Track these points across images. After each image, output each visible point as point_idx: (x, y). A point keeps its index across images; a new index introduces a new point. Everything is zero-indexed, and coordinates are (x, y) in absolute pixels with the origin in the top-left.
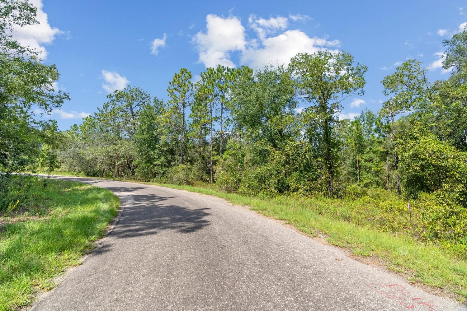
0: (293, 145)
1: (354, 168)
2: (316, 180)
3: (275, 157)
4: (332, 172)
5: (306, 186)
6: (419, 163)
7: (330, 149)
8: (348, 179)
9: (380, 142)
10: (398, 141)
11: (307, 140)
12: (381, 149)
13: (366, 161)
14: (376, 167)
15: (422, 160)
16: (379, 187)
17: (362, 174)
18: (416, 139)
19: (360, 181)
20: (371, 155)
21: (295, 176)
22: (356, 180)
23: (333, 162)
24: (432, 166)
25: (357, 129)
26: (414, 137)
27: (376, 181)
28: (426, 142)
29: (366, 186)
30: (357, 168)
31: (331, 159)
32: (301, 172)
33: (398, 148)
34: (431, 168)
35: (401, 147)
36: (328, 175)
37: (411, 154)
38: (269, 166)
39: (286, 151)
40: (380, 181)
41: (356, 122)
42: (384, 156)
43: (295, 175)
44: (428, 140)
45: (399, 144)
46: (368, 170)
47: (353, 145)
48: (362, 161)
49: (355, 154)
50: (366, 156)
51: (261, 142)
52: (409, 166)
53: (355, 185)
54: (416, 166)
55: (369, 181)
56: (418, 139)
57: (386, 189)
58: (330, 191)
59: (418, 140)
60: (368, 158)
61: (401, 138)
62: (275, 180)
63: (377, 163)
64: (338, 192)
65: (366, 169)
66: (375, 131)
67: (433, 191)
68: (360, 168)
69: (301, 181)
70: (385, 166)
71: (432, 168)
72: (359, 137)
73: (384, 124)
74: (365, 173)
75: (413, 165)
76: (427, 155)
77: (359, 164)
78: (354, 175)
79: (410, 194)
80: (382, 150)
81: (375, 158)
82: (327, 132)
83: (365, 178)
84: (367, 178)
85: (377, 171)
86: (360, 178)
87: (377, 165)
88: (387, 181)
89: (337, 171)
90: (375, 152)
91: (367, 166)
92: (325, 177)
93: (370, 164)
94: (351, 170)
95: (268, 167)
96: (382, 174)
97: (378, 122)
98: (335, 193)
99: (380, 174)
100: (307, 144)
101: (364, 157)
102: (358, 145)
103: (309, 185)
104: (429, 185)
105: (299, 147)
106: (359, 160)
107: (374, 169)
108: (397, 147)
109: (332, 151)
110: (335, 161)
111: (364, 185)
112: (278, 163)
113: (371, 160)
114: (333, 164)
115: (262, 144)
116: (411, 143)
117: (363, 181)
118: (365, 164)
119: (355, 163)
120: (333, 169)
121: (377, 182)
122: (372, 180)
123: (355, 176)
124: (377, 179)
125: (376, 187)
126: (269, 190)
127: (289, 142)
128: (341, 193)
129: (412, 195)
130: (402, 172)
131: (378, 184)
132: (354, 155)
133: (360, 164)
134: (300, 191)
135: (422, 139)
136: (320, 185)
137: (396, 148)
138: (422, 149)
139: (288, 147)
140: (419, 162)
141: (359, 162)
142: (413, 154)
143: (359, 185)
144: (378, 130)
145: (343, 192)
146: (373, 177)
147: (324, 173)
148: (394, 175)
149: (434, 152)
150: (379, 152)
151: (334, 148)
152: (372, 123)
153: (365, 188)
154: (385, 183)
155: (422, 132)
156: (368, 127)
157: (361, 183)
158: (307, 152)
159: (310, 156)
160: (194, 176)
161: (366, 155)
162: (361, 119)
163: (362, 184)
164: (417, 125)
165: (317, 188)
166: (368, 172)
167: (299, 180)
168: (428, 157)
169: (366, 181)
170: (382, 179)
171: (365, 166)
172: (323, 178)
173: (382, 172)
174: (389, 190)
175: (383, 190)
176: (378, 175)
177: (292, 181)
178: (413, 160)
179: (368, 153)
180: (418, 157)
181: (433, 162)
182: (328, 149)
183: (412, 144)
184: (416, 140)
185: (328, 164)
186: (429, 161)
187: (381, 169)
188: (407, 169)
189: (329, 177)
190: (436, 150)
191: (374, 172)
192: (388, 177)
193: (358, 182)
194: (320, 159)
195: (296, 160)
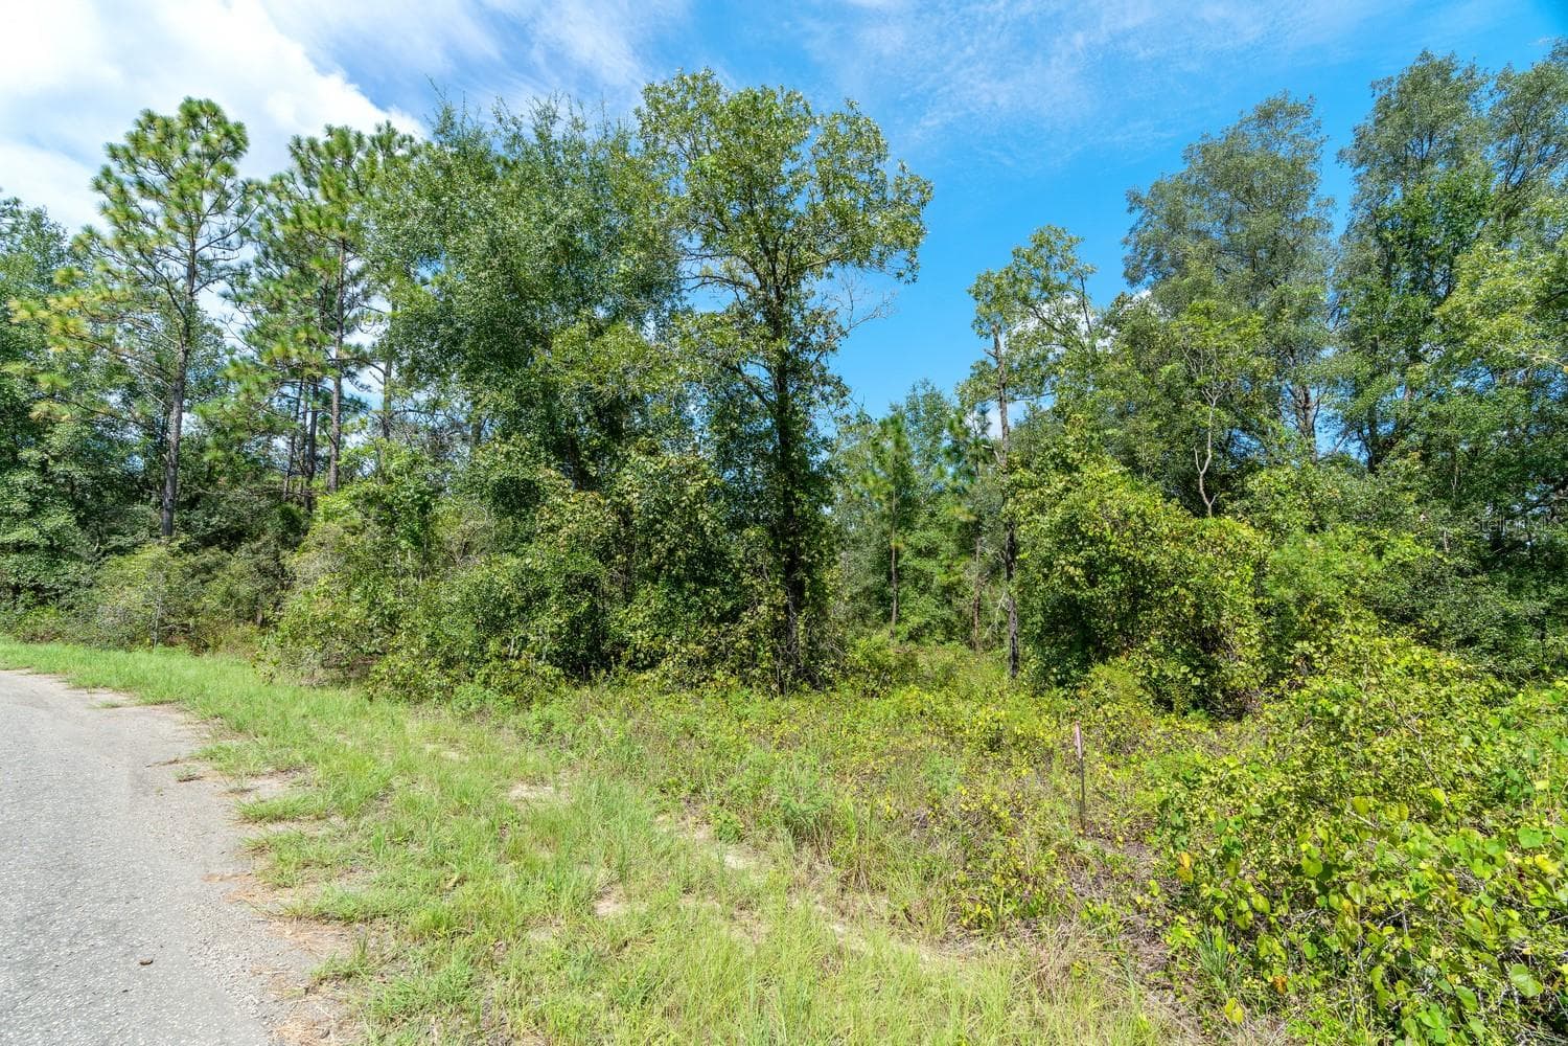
0: (651, 468)
1: (883, 578)
2: (733, 616)
3: (568, 515)
4: (796, 589)
5: (691, 646)
6: (1082, 553)
7: (792, 493)
8: (863, 615)
9: (960, 493)
10: (1018, 476)
11: (708, 454)
12: (962, 513)
13: (919, 553)
14: (946, 573)
15: (1092, 542)
16: (950, 640)
17: (905, 596)
18: (1068, 467)
19: (898, 622)
20: (933, 533)
21: (648, 603)
22: (887, 617)
23: (802, 544)
24: (1118, 567)
25: (897, 444)
26: (1064, 461)
27: (943, 621)
28: (1101, 481)
29: (915, 636)
30: (889, 578)
31: (793, 533)
32: (678, 583)
33: (1018, 501)
34: (1113, 574)
35: (1026, 497)
36: (781, 598)
37: (1057, 519)
38: (536, 557)
39: (618, 495)
40: (954, 618)
41: (894, 421)
42: (968, 537)
43: (652, 598)
44: (1105, 474)
45: (1019, 485)
46: (922, 582)
47: (882, 497)
48: (907, 555)
49: (886, 527)
50: (918, 538)
51: (505, 448)
52: (1050, 566)
53: (881, 636)
54: (1072, 564)
55: (923, 621)
56: (1077, 469)
57: (971, 645)
58: (788, 661)
59: (1076, 474)
60: (922, 544)
61: (1026, 465)
62: (557, 620)
63: (949, 562)
64: (817, 663)
65: (916, 580)
66: (948, 454)
67: (1117, 654)
68: (900, 578)
69: (674, 622)
70: (970, 572)
71: (1117, 572)
72: (902, 475)
73: (972, 432)
74: (912, 594)
75: (1064, 562)
76: (1107, 525)
77: (896, 563)
78: (884, 600)
79: (1048, 668)
80: (963, 518)
81: (944, 546)
82: (782, 421)
83: (914, 608)
84: (921, 609)
85: (948, 587)
86: (897, 612)
87: (949, 567)
88: (972, 618)
89: (814, 581)
90: (945, 527)
91: (921, 572)
92: (770, 606)
93: (929, 565)
94: (870, 581)
95: (528, 561)
96: (962, 597)
97: (956, 425)
98: (806, 671)
99: (957, 595)
100: (705, 466)
101: (911, 540)
102: (895, 501)
103: (706, 639)
104: (1106, 633)
105: (672, 478)
106: (897, 550)
107: (940, 579)
108: (1013, 495)
109: (798, 501)
110: (807, 543)
111: (910, 633)
112: (578, 542)
113: (930, 552)
114: (801, 552)
115: (508, 455)
116: (1058, 482)
117: (906, 620)
118: (915, 563)
119: (887, 562)
120: (800, 575)
121: (946, 622)
122: (933, 617)
123: (881, 603)
124: (946, 612)
125: (942, 638)
126: (516, 665)
127: (637, 458)
128: (826, 669)
129: (1055, 670)
130: (1026, 588)
131: (949, 631)
132: (884, 533)
133: (901, 562)
134: (665, 665)
135: (1089, 471)
136: (750, 638)
137: (1011, 500)
138: (1093, 503)
139: (628, 477)
140: (1080, 550)
141: (898, 557)
142: (1064, 521)
143: (894, 634)
144: (955, 453)
145: (836, 666)
146: (937, 607)
147: (768, 588)
148: (1002, 596)
149: (1127, 516)
150: (955, 526)
151: (807, 491)
152: (939, 430)
153: (912, 645)
154: (969, 626)
155: (1090, 448)
156: (928, 443)
157: (899, 628)
158: (702, 502)
159: (713, 517)
160: (224, 603)
161: (919, 534)
162: (909, 415)
163: (904, 629)
164: (1073, 425)
165: (738, 651)
166: (923, 591)
167: (665, 620)
168: (1109, 530)
169: (915, 621)
170: (960, 613)
171: (915, 570)
172: (762, 609)
173: (961, 591)
174: (980, 649)
175: (963, 649)
176: (949, 602)
177: (633, 621)
178: (1062, 542)
179: (924, 528)
180: (1081, 533)
181: (1124, 551)
182: (786, 492)
183: (1060, 486)
184: (1070, 472)
185: (784, 551)
186: (1112, 547)
187: (960, 582)
188: (1046, 577)
189: (786, 608)
190: (1132, 508)
191: (939, 592)
192: (979, 607)
193: (893, 623)
194: (752, 533)
195: (658, 533)
